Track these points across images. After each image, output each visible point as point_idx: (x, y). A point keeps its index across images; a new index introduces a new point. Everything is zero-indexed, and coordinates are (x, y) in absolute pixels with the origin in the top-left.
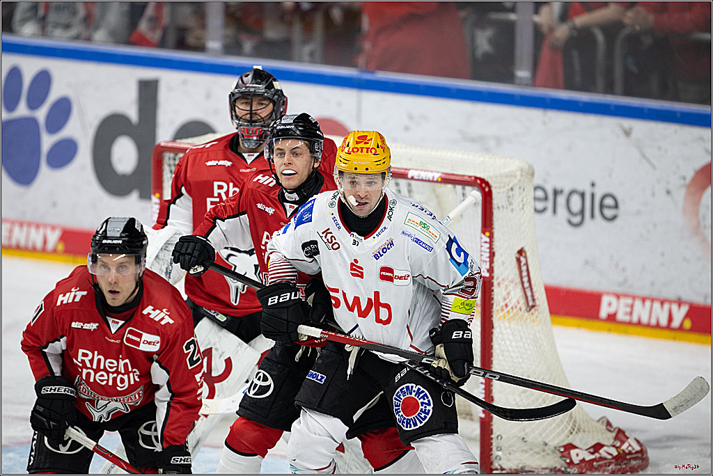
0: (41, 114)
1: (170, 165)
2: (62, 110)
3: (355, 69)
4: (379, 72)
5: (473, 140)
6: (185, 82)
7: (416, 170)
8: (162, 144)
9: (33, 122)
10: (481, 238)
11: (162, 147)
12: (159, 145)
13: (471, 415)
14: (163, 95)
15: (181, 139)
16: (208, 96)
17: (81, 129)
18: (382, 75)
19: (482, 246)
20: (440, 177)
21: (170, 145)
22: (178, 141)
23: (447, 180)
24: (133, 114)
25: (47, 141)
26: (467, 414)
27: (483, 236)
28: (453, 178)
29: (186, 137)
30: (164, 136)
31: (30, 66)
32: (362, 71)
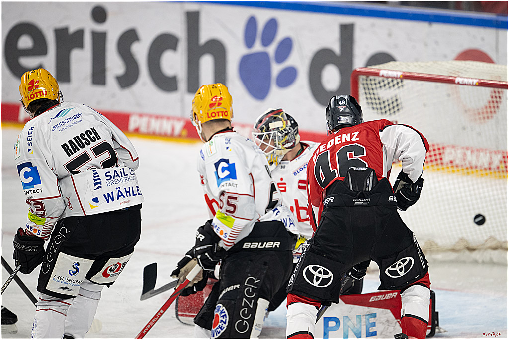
0: (271, 49)
1: (363, 84)
2: (286, 47)
3: (493, 14)
6: (373, 25)
8: (358, 70)
9: (265, 55)
11: (358, 71)
12: (356, 71)
14: (358, 35)
15: (370, 65)
16: (390, 35)
17: (300, 60)
21: (364, 70)
22: (369, 67)
24: (336, 48)
25: (276, 69)
29: (375, 64)
30: (359, 63)
31: (263, 16)
32: (498, 15)
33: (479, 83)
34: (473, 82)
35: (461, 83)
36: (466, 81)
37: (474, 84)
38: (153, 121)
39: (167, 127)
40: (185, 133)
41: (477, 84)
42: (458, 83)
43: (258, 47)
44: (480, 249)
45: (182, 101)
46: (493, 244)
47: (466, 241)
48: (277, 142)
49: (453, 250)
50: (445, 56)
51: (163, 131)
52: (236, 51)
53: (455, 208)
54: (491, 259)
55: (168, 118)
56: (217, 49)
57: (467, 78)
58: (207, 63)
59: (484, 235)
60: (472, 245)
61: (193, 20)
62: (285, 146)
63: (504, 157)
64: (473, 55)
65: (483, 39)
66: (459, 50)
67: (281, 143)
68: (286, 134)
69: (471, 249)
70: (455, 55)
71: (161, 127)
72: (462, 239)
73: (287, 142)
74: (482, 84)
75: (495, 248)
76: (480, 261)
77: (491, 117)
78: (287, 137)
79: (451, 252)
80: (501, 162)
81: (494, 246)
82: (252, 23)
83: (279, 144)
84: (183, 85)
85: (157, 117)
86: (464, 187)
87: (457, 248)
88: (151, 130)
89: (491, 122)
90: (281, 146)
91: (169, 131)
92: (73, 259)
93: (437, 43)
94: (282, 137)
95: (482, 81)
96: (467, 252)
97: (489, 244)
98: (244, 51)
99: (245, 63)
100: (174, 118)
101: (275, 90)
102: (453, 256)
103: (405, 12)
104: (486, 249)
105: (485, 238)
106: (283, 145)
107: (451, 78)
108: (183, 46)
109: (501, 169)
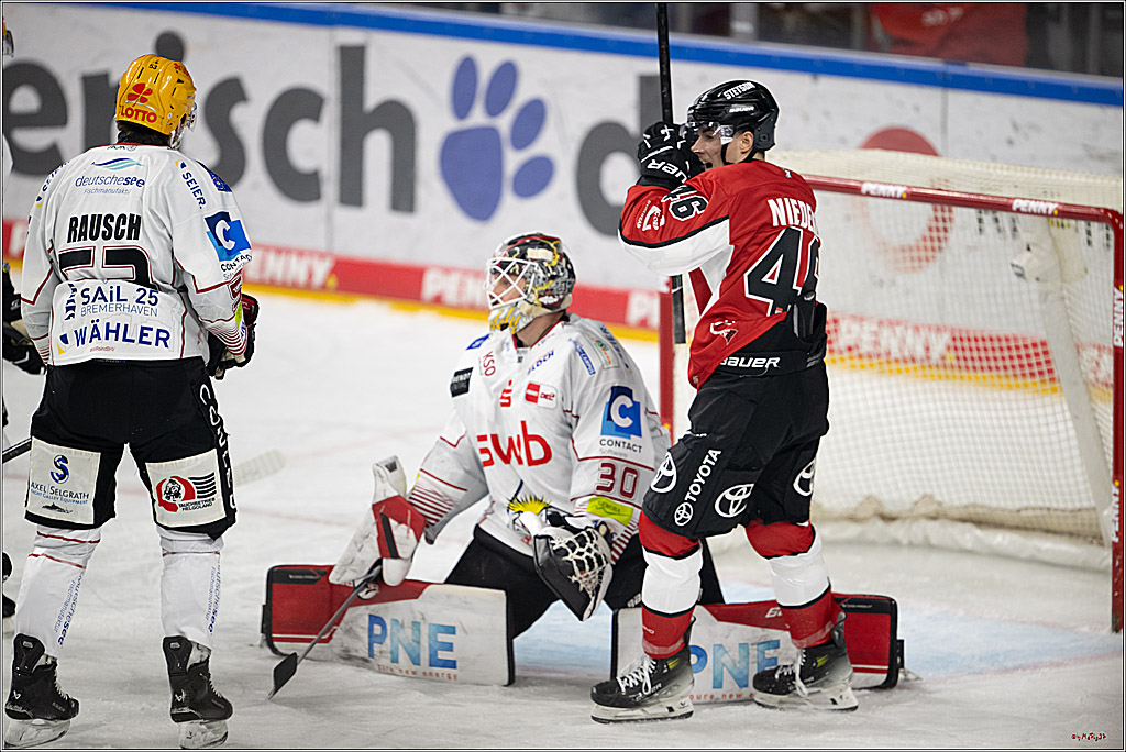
0: (504, 122)
2: (533, 118)
3: (939, 60)
4: (971, 64)
5: (1102, 158)
7: (1023, 199)
9: (492, 132)
10: (1114, 294)
13: (1101, 538)
17: (559, 143)
18: (975, 69)
19: (1114, 305)
20: (1057, 209)
23: (1067, 213)
24: (631, 122)
25: (513, 160)
26: (1094, 537)
27: (1116, 290)
28: (1074, 210)
31: (489, 57)
32: (947, 63)
33: (908, 194)
34: (896, 193)
35: (872, 193)
36: (883, 189)
37: (899, 195)
38: (271, 258)
39: (297, 269)
40: (333, 282)
41: (905, 196)
42: (868, 194)
43: (478, 117)
44: (904, 519)
45: (329, 219)
46: (931, 509)
47: (879, 503)
48: (530, 286)
49: (853, 519)
50: (843, 141)
51: (290, 279)
52: (435, 125)
53: (855, 438)
54: (926, 539)
55: (301, 253)
56: (398, 119)
57: (885, 184)
58: (378, 147)
59: (912, 491)
60: (889, 509)
61: (352, 63)
62: (542, 300)
63: (954, 339)
64: (897, 139)
65: (917, 109)
66: (870, 128)
67: (536, 291)
68: (553, 278)
69: (888, 519)
70: (861, 139)
71: (286, 268)
72: (868, 498)
73: (549, 292)
74: (914, 197)
75: (934, 518)
76: (905, 541)
77: (933, 257)
78: (552, 284)
79: (846, 524)
80: (949, 348)
81: (933, 514)
82: (467, 69)
83: (532, 291)
84: (330, 189)
85: (279, 251)
86: (883, 397)
87: (861, 514)
88: (267, 275)
89: (932, 269)
90: (533, 298)
91: (302, 278)
92: (52, 450)
93: (827, 114)
94: (544, 279)
95: (914, 190)
96: (880, 524)
97: (922, 509)
98: (451, 124)
99: (453, 148)
100: (312, 253)
101: (509, 200)
102: (852, 530)
103: (767, 54)
104: (916, 518)
105: (915, 498)
106: (540, 296)
107: (853, 184)
108: (331, 112)
109: (948, 362)
